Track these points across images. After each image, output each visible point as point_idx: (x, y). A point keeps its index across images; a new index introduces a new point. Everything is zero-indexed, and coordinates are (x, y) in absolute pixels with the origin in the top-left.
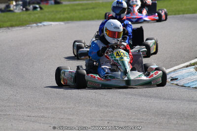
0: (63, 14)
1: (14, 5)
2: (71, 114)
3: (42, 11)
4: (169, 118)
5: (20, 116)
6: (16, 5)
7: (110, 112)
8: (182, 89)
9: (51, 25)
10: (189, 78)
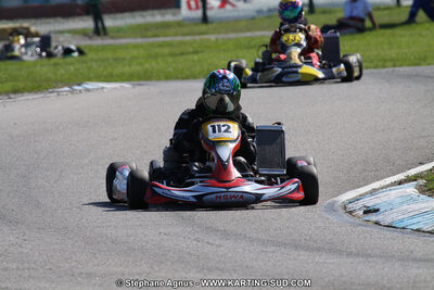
0: (130, 66)
1: (22, 46)
3: (83, 58)
6: (27, 45)
8: (389, 233)
9: (103, 88)
10: (404, 208)
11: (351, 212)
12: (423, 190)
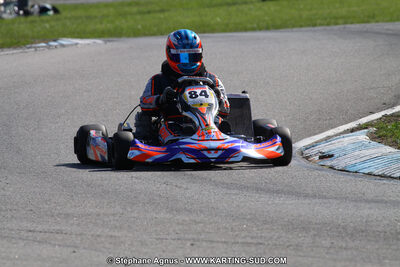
0: (101, 23)
1: (1, 5)
2: (116, 227)
3: (58, 16)
4: (315, 235)
5: (12, 230)
6: (6, 4)
7: (196, 223)
8: (342, 177)
9: (77, 44)
10: (357, 153)
11: (307, 158)
12: (373, 137)
